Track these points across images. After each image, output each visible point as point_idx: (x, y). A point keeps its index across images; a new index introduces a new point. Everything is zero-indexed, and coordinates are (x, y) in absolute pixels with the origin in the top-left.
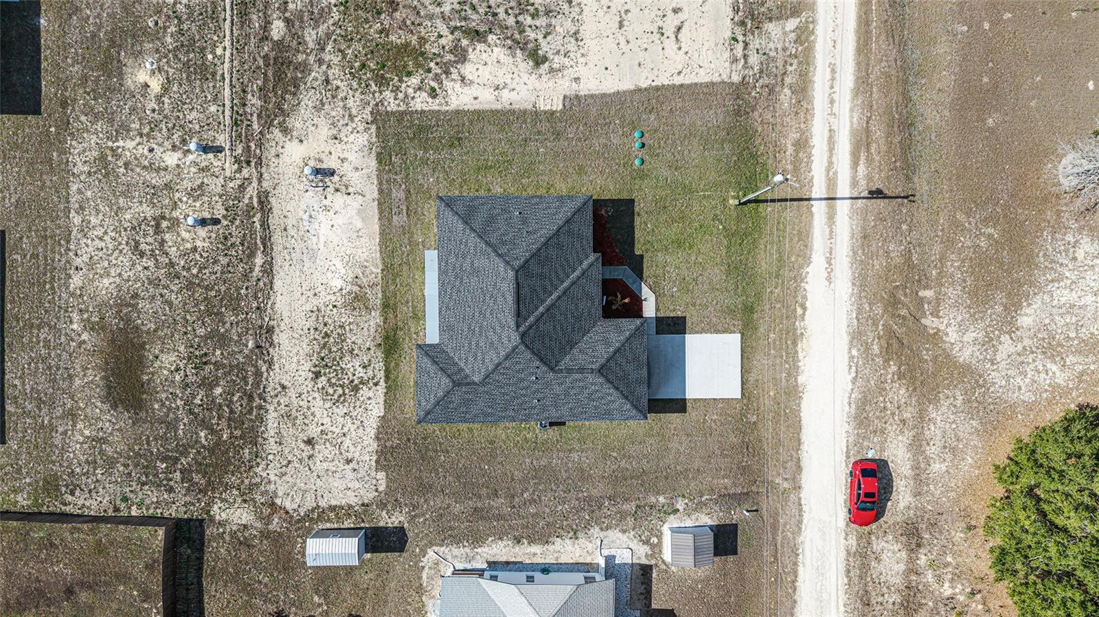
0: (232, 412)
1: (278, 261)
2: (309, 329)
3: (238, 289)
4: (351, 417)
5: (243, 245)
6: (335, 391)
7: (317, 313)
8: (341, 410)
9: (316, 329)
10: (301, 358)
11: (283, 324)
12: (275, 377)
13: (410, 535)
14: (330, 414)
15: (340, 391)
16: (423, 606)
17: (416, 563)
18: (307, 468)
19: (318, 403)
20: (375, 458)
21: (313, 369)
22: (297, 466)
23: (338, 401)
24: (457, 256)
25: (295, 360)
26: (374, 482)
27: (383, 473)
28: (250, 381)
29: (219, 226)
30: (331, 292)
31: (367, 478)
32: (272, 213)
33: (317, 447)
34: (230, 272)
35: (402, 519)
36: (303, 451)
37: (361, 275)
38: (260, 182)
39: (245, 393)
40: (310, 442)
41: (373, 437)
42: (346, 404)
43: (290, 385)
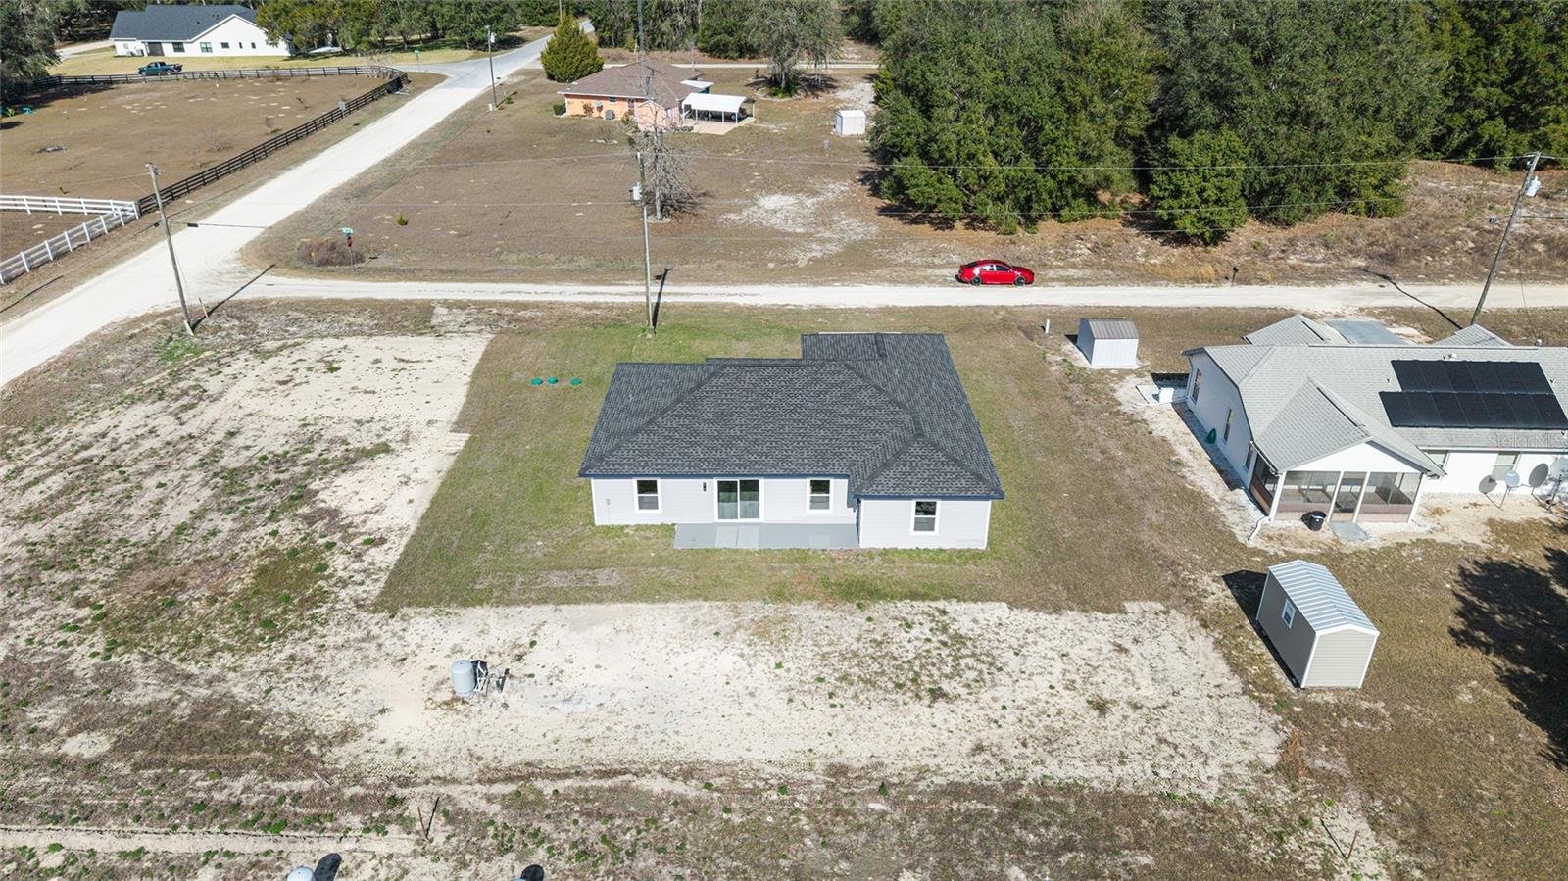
0: (1068, 845)
1: (664, 753)
2: (833, 706)
3: (728, 829)
4: (1022, 646)
5: (611, 817)
6: (971, 668)
7: (793, 692)
8: (1012, 660)
9: (831, 695)
10: (901, 719)
11: (822, 749)
12: (958, 767)
13: (1233, 568)
14: (1025, 675)
15: (969, 660)
18: (1165, 711)
20: (1100, 614)
21: (927, 701)
22: (1166, 727)
23: (992, 664)
24: (692, 444)
25: (909, 730)
26: (1150, 615)
27: (1126, 603)
28: (975, 805)
29: (547, 870)
30: (747, 670)
31: (1147, 624)
32: (541, 762)
33: (1108, 696)
34: (682, 847)
35: (1207, 578)
36: (1126, 717)
37: (713, 627)
38: (455, 781)
39: (1012, 817)
40: (1100, 707)
41: (1055, 616)
42: (995, 652)
43: (972, 738)
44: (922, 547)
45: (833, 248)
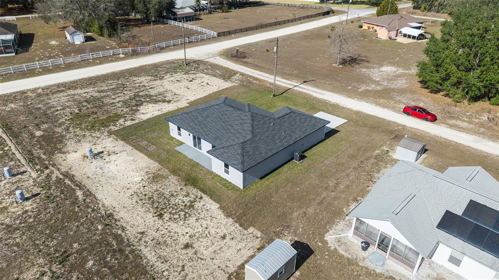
0: (111, 268)
1: (93, 188)
2: (137, 202)
3: (72, 210)
4: (201, 218)
5: (63, 193)
6: (179, 215)
7: (136, 194)
8: (192, 220)
9: (141, 200)
10: (142, 215)
11: (116, 209)
12: (131, 234)
13: (305, 241)
14: (187, 226)
15: (183, 213)
16: (367, 268)
17: (328, 251)
18: (199, 260)
19: (173, 226)
20: (237, 225)
21: (155, 215)
22: (191, 264)
23: (186, 217)
25: (139, 218)
26: (251, 235)
27: (251, 228)
28: (114, 243)
30: (137, 183)
31: (245, 237)
32: (75, 176)
33: (194, 245)
34: (61, 207)
35: (290, 238)
36: (187, 253)
37: (149, 170)
38: (59, 170)
39: (115, 251)
40: (187, 246)
41: (225, 217)
42: (193, 216)
43: (146, 230)
44: (227, 179)
45: (379, 88)
